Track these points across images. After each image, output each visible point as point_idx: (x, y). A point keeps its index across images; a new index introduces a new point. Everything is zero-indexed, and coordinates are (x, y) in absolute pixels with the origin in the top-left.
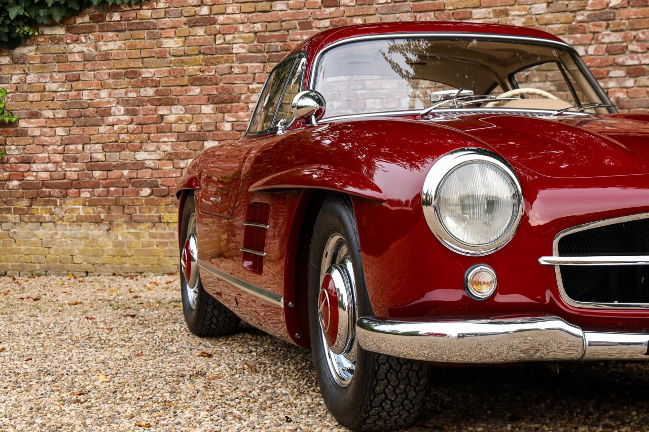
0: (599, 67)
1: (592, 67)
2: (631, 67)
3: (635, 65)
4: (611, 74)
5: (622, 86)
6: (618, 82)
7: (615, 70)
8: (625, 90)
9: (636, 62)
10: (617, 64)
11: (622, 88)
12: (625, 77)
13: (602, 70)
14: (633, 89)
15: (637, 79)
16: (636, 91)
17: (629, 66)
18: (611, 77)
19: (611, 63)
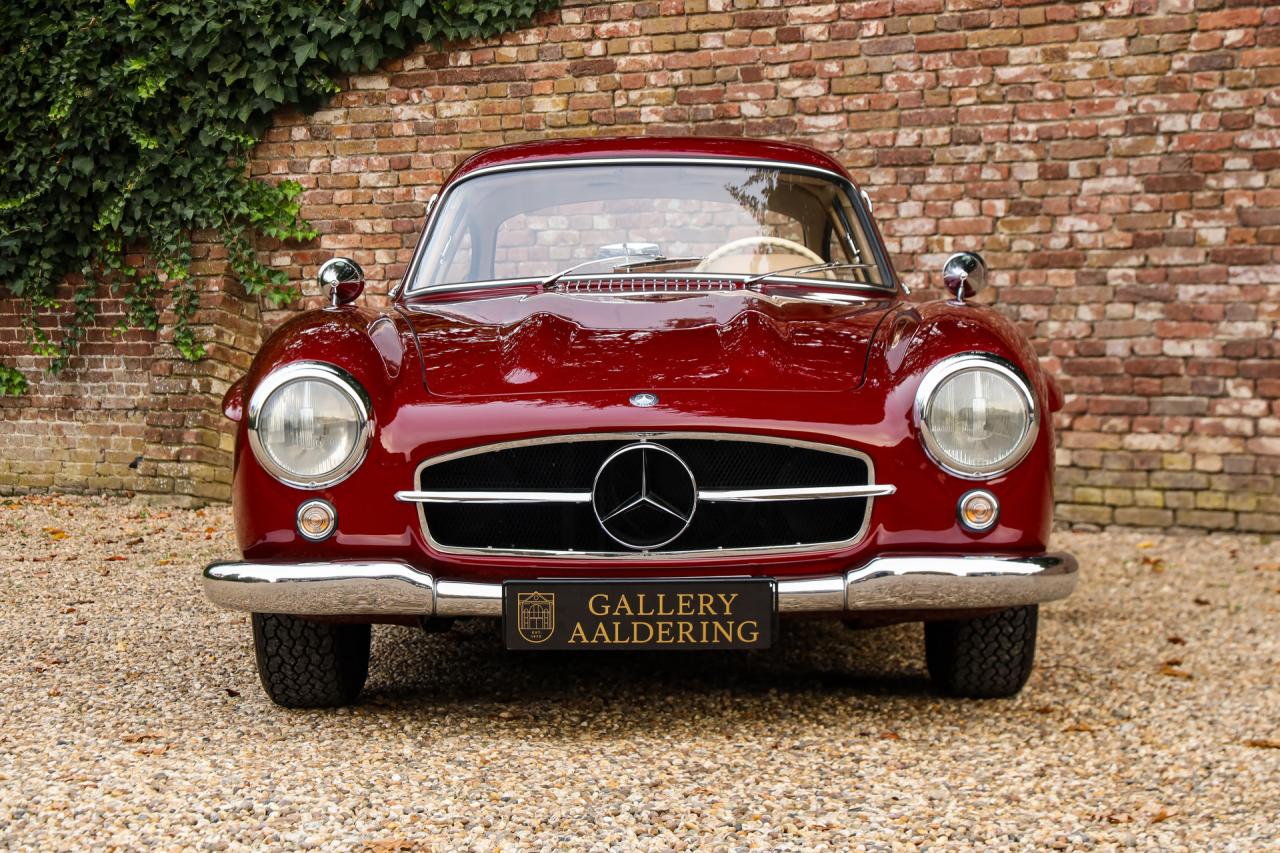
0: (1209, 151)
1: (1199, 151)
2: (1260, 153)
3: (1266, 149)
4: (1229, 165)
5: (1246, 185)
6: (1238, 178)
7: (1234, 157)
8: (1250, 193)
9: (1266, 144)
10: (1237, 147)
11: (1246, 189)
12: (1250, 169)
13: (1213, 157)
14: (1263, 191)
15: (1269, 173)
16: (1268, 194)
17: (1257, 150)
18: (1228, 170)
19: (1227, 145)
